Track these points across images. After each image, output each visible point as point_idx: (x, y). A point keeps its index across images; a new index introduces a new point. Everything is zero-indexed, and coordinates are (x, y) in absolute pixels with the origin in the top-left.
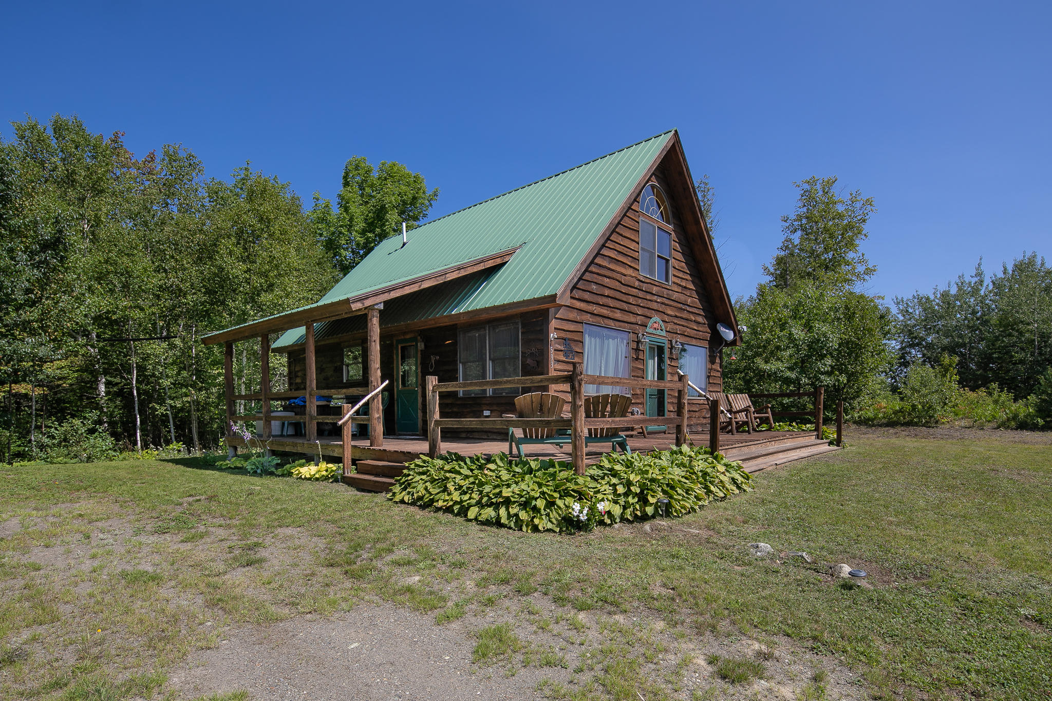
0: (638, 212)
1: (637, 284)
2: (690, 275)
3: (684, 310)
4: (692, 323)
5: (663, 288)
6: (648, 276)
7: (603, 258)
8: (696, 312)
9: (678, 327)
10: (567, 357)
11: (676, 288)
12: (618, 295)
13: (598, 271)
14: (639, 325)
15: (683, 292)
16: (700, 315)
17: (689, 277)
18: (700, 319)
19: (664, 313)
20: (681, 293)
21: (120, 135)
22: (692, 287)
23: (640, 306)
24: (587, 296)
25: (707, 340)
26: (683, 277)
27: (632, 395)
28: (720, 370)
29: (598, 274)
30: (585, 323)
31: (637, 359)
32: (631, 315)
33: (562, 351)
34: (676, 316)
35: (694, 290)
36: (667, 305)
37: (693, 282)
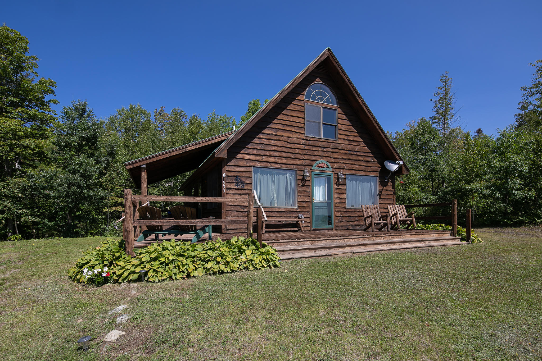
0: (303, 101)
1: (302, 142)
2: (357, 133)
3: (352, 154)
4: (362, 162)
5: (329, 142)
6: (314, 136)
7: (271, 130)
8: (365, 155)
9: (344, 165)
10: (238, 186)
11: (343, 142)
12: (285, 150)
13: (266, 137)
14: (305, 165)
15: (350, 143)
16: (370, 156)
17: (356, 134)
18: (369, 159)
19: (331, 157)
20: (349, 144)
21: (163, 108)
22: (360, 139)
23: (305, 154)
24: (255, 152)
25: (378, 172)
26: (350, 134)
27: (298, 206)
28: (392, 190)
29: (266, 139)
30: (253, 167)
31: (303, 185)
32: (298, 160)
33: (233, 183)
34: (343, 159)
35: (362, 142)
36: (334, 152)
37: (361, 137)
